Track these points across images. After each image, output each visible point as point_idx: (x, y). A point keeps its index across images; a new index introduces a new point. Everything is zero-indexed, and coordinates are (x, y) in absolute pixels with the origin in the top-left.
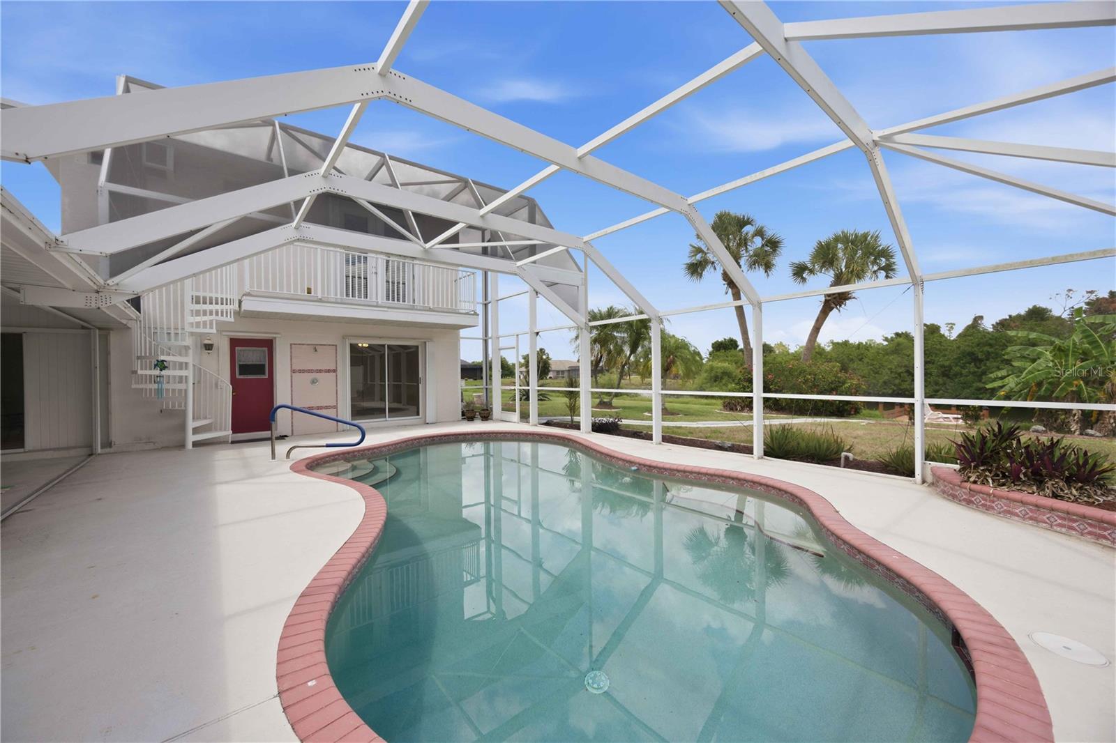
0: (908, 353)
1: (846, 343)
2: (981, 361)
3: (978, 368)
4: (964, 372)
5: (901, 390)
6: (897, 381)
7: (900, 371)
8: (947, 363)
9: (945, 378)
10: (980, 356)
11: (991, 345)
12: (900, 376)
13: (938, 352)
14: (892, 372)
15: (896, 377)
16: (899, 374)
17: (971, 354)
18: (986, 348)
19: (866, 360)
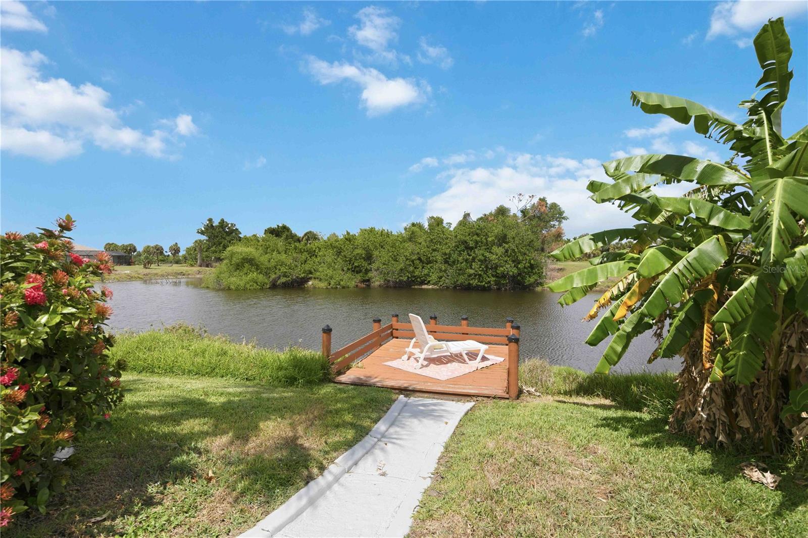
0: (420, 241)
1: (372, 230)
2: (472, 249)
3: (470, 256)
4: (460, 259)
5: (414, 277)
6: (411, 269)
7: (414, 258)
8: (448, 251)
9: (446, 265)
10: (472, 244)
11: (478, 235)
12: (414, 264)
13: (441, 241)
14: (407, 259)
15: (410, 265)
16: (413, 261)
17: (465, 242)
18: (475, 237)
19: (387, 247)
